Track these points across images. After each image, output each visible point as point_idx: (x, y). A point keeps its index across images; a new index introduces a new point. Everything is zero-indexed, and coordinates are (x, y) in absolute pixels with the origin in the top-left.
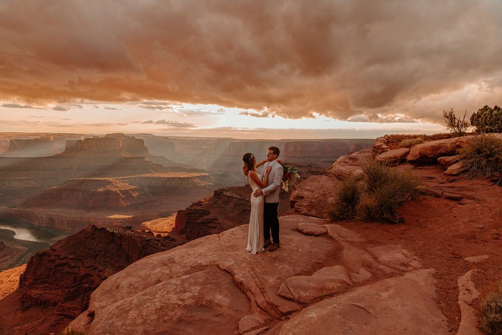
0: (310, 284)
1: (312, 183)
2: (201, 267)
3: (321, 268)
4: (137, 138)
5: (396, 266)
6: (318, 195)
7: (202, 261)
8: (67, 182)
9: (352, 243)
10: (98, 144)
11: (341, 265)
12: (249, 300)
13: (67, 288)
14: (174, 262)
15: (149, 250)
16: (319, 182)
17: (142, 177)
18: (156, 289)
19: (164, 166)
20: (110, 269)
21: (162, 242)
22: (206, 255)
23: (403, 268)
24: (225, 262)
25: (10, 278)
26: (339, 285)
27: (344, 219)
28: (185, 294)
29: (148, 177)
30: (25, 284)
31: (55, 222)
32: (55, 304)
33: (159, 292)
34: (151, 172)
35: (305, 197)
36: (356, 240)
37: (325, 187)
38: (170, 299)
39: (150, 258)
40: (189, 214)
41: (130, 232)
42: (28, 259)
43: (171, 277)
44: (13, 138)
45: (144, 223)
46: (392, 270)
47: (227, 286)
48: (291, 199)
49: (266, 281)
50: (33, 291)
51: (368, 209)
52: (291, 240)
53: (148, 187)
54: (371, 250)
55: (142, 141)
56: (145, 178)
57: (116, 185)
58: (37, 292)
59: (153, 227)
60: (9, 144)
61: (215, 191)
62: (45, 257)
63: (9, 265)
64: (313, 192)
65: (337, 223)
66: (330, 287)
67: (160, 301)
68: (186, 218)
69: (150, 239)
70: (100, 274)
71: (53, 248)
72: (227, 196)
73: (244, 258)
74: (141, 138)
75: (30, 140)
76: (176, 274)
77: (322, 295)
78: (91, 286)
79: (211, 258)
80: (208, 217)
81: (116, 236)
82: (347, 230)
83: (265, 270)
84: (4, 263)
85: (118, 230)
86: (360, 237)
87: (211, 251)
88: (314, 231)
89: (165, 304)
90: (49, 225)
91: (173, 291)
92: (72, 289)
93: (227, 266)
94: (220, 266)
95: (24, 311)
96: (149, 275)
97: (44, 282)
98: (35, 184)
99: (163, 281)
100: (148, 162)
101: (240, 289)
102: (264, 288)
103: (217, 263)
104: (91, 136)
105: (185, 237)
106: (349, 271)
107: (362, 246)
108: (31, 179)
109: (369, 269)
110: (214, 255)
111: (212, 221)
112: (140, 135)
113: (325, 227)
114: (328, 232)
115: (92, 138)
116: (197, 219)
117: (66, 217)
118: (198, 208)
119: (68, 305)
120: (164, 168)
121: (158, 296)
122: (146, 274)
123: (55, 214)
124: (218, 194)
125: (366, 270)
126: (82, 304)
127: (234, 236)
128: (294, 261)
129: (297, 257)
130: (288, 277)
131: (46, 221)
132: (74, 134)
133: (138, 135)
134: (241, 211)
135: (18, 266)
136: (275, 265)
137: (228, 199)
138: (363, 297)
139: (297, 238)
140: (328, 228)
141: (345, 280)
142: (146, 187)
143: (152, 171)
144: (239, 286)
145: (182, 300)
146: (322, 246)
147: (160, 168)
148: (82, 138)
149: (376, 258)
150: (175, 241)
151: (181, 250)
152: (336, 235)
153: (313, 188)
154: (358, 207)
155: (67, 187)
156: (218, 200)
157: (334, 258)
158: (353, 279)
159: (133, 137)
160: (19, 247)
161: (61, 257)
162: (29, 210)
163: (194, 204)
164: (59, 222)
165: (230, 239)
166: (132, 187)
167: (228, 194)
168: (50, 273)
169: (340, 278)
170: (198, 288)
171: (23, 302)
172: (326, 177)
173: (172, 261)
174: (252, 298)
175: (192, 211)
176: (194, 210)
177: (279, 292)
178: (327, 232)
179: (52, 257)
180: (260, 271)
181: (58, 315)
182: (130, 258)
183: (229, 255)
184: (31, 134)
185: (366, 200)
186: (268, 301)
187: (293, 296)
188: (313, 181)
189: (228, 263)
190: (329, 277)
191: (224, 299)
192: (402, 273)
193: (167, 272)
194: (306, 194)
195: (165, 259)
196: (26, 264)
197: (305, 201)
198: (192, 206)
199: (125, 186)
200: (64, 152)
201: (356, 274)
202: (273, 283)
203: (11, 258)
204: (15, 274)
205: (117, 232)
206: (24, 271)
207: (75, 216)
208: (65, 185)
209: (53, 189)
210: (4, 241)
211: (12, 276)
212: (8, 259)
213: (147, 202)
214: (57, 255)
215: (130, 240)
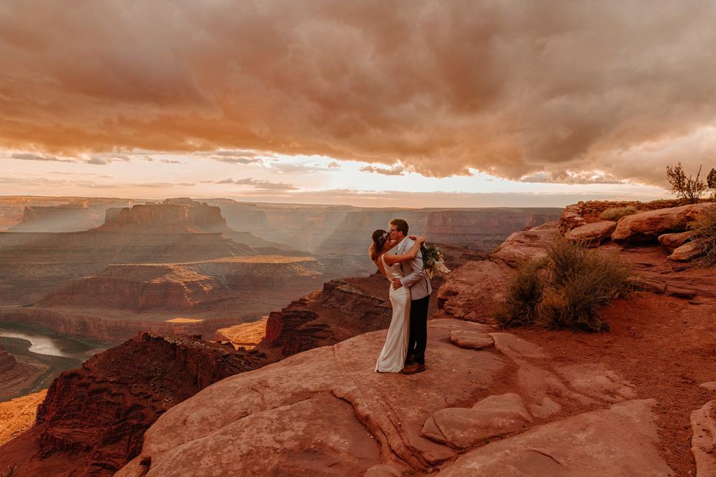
0: (470, 419)
1: (471, 272)
2: (307, 394)
3: (486, 396)
4: (210, 204)
5: (597, 395)
6: (479, 290)
7: (309, 385)
8: (107, 269)
9: (531, 361)
10: (153, 213)
11: (516, 392)
12: (379, 442)
13: (106, 424)
14: (268, 387)
15: (227, 370)
16: (480, 270)
17: (217, 263)
18: (241, 426)
19: (251, 247)
20: (170, 398)
21: (245, 357)
22: (315, 377)
23: (607, 397)
24: (342, 387)
25: (23, 410)
26: (513, 421)
27: (520, 325)
28: (284, 433)
29: (226, 263)
30: (44, 419)
31: (89, 328)
32: (88, 448)
33: (245, 430)
34: (231, 256)
35: (460, 293)
36: (537, 356)
37: (489, 278)
38: (261, 441)
39: (232, 380)
40: (286, 317)
41: (199, 343)
42: (50, 382)
43: (263, 409)
44: (29, 205)
45: (219, 331)
46: (590, 401)
47: (346, 422)
48: (439, 296)
49: (404, 415)
50: (57, 429)
51: (555, 310)
52: (440, 355)
53: (226, 276)
54: (560, 370)
55: (218, 209)
56: (221, 263)
57: (180, 274)
58: (63, 431)
59: (232, 337)
60: (22, 214)
61: (325, 284)
62: (75, 379)
63: (23, 391)
64: (472, 285)
65: (508, 331)
66: (500, 425)
67: (247, 443)
68: (282, 324)
69: (228, 355)
70: (155, 404)
71: (85, 366)
72: (342, 291)
73: (371, 381)
74: (217, 205)
75: (53, 208)
76: (270, 404)
77: (488, 435)
78: (142, 422)
79: (322, 381)
80: (314, 322)
81: (178, 349)
82: (523, 340)
83: (402, 399)
84: (15, 388)
85: (182, 341)
86: (543, 352)
87: (322, 370)
88: (474, 342)
89: (255, 447)
90: (80, 333)
91: (266, 428)
92: (113, 427)
93: (346, 392)
94: (336, 392)
95: (44, 458)
96: (231, 406)
97: (73, 416)
98: (60, 272)
99: (251, 413)
100: (226, 240)
101: (366, 426)
102: (400, 425)
103: (331, 388)
104: (143, 202)
105: (281, 352)
106: (527, 401)
107: (546, 365)
108: (55, 265)
109: (557, 399)
110: (327, 377)
111: (320, 328)
112: (214, 201)
113: (490, 336)
114: (496, 343)
115: (144, 204)
116: (298, 325)
117: (106, 321)
118: (300, 309)
119: (107, 450)
120: (249, 249)
121: (244, 435)
122: (226, 403)
123: (89, 316)
124: (330, 288)
125: (553, 399)
126: (128, 449)
127: (355, 349)
128: (445, 386)
129: (449, 380)
130: (436, 410)
131: (76, 327)
132: (119, 199)
133: (212, 200)
134: (363, 314)
135: (35, 392)
136: (418, 391)
137: (344, 296)
138: (549, 439)
139: (449, 352)
140: (495, 338)
141: (521, 414)
142: (224, 277)
143: (232, 254)
144: (364, 422)
145: (281, 442)
146: (487, 365)
147: (244, 249)
148: (130, 205)
149: (566, 383)
150: (266, 358)
151: (277, 369)
152: (507, 349)
153: (471, 280)
154: (540, 307)
155: (107, 277)
156: (330, 298)
157: (505, 383)
158: (534, 414)
159: (205, 204)
160: (36, 365)
161: (98, 380)
162: (52, 309)
163: (294, 303)
164: (95, 328)
165: (350, 353)
166: (203, 277)
167: (345, 288)
168: (83, 403)
169: (514, 411)
170: (304, 425)
171: (42, 446)
172: (491, 263)
173: (264, 384)
174: (383, 440)
175: (291, 313)
176: (294, 312)
177: (423, 431)
178: (493, 344)
179: (85, 380)
180: (394, 400)
181: (93, 464)
182: (199, 382)
183: (348, 377)
184: (55, 199)
185: (552, 297)
186: (408, 445)
187: (445, 437)
188: (471, 269)
189: (347, 389)
190: (497, 410)
191: (342, 441)
192: (606, 405)
193: (257, 400)
194: (462, 288)
195: (255, 382)
196: (47, 390)
197: (461, 298)
198: (290, 306)
199: (193, 276)
200: (103, 226)
201: (537, 406)
202: (414, 418)
203: (25, 380)
204: (30, 404)
205: (180, 343)
206: (44, 399)
207: (118, 320)
208: (105, 273)
209: (87, 280)
210: (15, 356)
211: (27, 406)
212: (20, 382)
213: (225, 300)
214: (92, 377)
215: (199, 355)
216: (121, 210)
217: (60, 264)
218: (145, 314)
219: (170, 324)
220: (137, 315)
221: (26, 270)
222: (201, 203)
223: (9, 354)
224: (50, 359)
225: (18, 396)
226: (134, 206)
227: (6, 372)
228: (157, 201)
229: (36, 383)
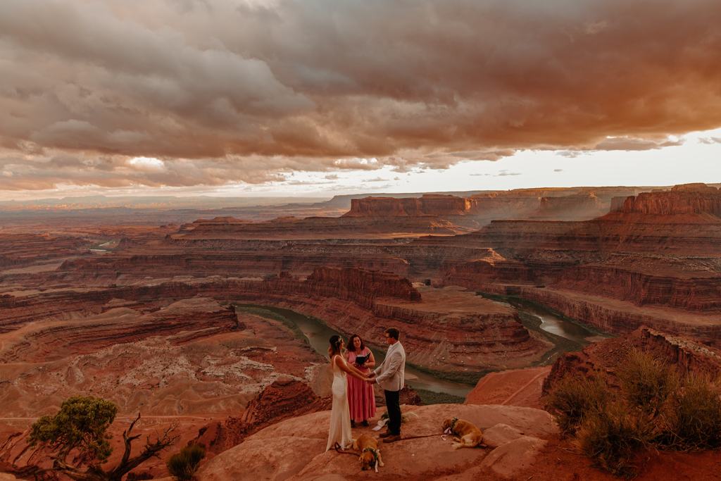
8: (610, 259)
10: (659, 201)
25: (533, 380)
30: (548, 393)
31: (591, 314)
41: (707, 350)
42: (555, 360)
44: (545, 194)
60: (539, 204)
62: (575, 362)
63: (533, 362)
71: (585, 351)
75: (564, 198)
81: (681, 352)
84: (527, 358)
85: (686, 344)
90: (582, 318)
98: (567, 258)
104: (649, 189)
108: (564, 251)
115: (650, 192)
117: (607, 311)
123: (592, 303)
131: (580, 312)
132: (624, 187)
135: (542, 366)
148: (636, 194)
155: (610, 266)
160: (545, 341)
161: (596, 367)
162: (559, 292)
164: (596, 316)
179: (583, 365)
196: (551, 367)
200: (608, 215)
203: (536, 354)
204: (538, 376)
205: (683, 346)
206: (549, 374)
207: (619, 311)
208: (608, 262)
209: (590, 268)
210: (529, 331)
211: (535, 377)
212: (531, 354)
214: (590, 363)
215: (706, 364)
216: (626, 199)
217: (568, 251)
218: (647, 308)
219: (674, 323)
220: (638, 308)
221: (540, 254)
223: (524, 327)
224: (556, 338)
225: (529, 367)
226: (640, 194)
227: (523, 343)
228: (664, 187)
229: (543, 358)
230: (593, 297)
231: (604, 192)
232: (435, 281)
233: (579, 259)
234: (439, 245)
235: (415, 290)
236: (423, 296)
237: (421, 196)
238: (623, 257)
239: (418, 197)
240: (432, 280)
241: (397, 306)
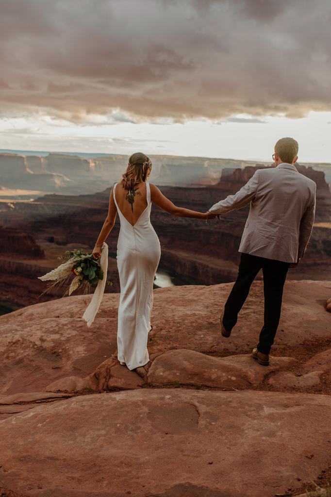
4: (315, 169)
31: (198, 271)
44: (165, 163)
53: (323, 242)
55: (322, 174)
56: (320, 228)
74: (322, 170)
90: (191, 275)
98: (181, 221)
104: (253, 164)
112: (320, 165)
117: (212, 268)
123: (200, 262)
131: (189, 270)
132: (233, 160)
133: (317, 165)
142: (320, 242)
148: (243, 167)
155: (217, 230)
159: (310, 168)
162: (173, 252)
164: (203, 273)
200: (219, 184)
207: (223, 269)
208: (216, 226)
209: (201, 230)
213: (319, 264)
216: (234, 170)
221: (158, 216)
222: (307, 167)
226: (246, 167)
228: (266, 163)
230: (201, 257)
231: (216, 163)
232: (59, 238)
233: (191, 222)
234: (64, 204)
235: (39, 247)
236: (46, 253)
237: (47, 155)
238: (228, 222)
239: (44, 155)
240: (55, 237)
241: (20, 261)
